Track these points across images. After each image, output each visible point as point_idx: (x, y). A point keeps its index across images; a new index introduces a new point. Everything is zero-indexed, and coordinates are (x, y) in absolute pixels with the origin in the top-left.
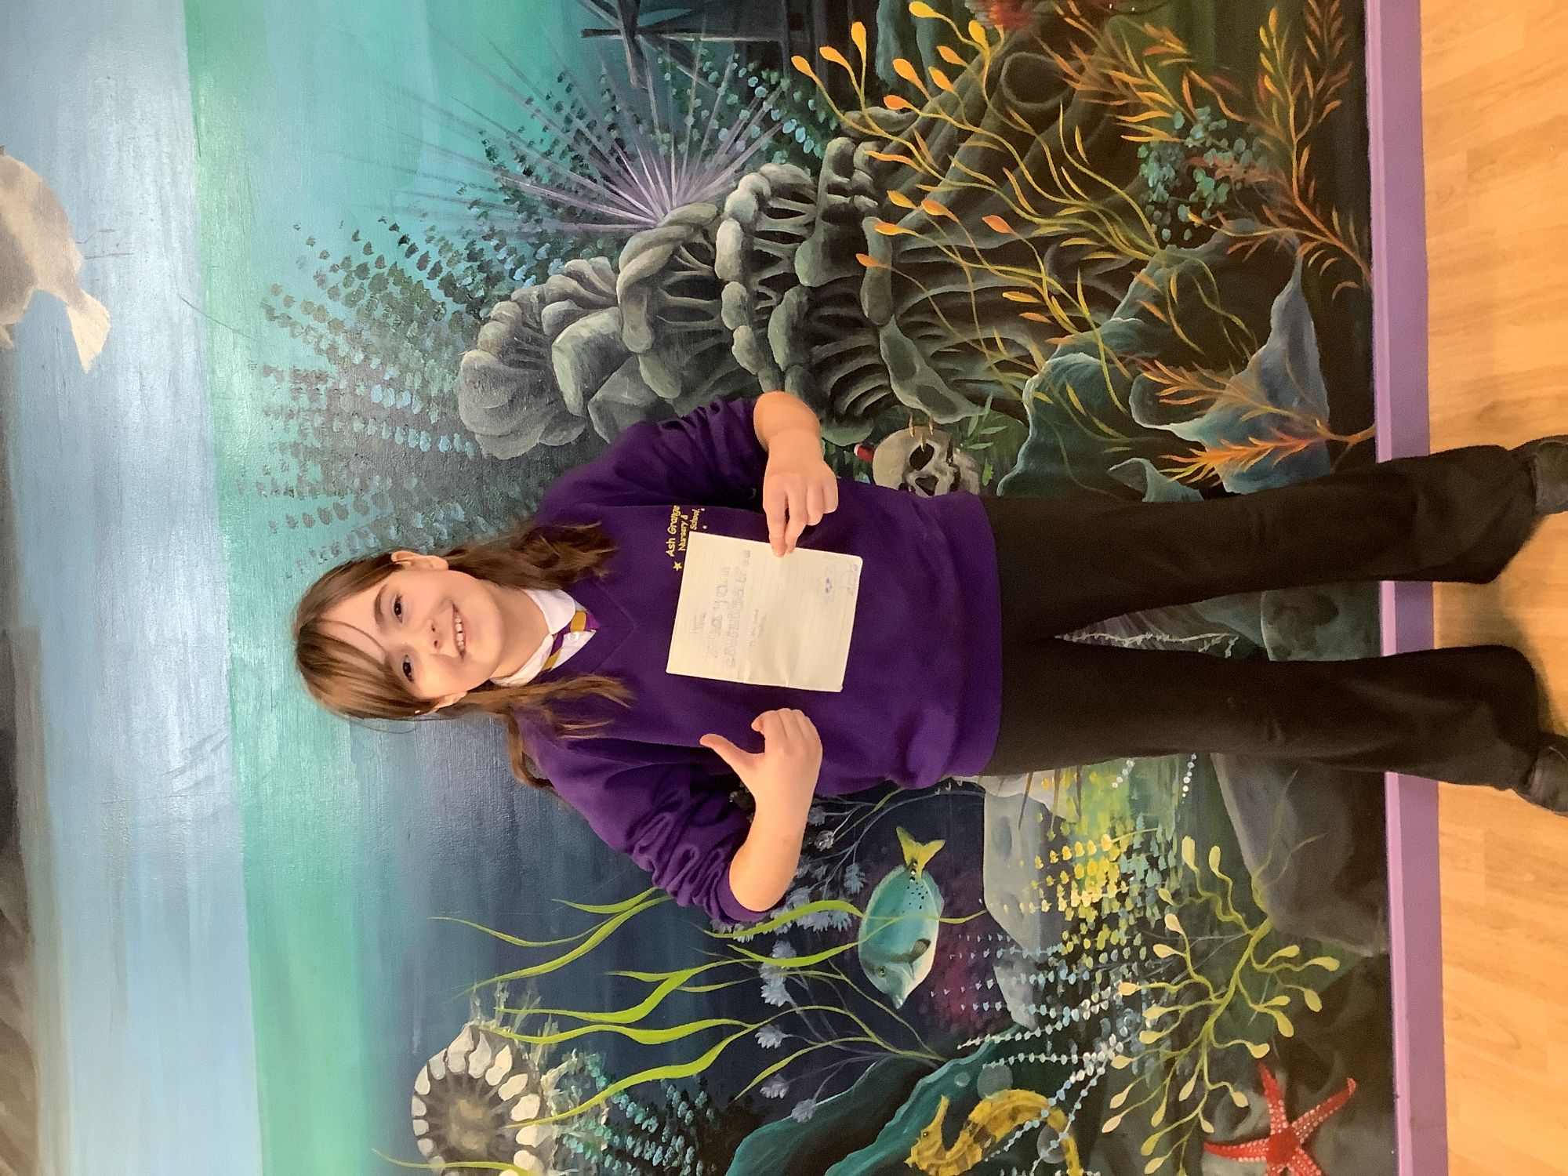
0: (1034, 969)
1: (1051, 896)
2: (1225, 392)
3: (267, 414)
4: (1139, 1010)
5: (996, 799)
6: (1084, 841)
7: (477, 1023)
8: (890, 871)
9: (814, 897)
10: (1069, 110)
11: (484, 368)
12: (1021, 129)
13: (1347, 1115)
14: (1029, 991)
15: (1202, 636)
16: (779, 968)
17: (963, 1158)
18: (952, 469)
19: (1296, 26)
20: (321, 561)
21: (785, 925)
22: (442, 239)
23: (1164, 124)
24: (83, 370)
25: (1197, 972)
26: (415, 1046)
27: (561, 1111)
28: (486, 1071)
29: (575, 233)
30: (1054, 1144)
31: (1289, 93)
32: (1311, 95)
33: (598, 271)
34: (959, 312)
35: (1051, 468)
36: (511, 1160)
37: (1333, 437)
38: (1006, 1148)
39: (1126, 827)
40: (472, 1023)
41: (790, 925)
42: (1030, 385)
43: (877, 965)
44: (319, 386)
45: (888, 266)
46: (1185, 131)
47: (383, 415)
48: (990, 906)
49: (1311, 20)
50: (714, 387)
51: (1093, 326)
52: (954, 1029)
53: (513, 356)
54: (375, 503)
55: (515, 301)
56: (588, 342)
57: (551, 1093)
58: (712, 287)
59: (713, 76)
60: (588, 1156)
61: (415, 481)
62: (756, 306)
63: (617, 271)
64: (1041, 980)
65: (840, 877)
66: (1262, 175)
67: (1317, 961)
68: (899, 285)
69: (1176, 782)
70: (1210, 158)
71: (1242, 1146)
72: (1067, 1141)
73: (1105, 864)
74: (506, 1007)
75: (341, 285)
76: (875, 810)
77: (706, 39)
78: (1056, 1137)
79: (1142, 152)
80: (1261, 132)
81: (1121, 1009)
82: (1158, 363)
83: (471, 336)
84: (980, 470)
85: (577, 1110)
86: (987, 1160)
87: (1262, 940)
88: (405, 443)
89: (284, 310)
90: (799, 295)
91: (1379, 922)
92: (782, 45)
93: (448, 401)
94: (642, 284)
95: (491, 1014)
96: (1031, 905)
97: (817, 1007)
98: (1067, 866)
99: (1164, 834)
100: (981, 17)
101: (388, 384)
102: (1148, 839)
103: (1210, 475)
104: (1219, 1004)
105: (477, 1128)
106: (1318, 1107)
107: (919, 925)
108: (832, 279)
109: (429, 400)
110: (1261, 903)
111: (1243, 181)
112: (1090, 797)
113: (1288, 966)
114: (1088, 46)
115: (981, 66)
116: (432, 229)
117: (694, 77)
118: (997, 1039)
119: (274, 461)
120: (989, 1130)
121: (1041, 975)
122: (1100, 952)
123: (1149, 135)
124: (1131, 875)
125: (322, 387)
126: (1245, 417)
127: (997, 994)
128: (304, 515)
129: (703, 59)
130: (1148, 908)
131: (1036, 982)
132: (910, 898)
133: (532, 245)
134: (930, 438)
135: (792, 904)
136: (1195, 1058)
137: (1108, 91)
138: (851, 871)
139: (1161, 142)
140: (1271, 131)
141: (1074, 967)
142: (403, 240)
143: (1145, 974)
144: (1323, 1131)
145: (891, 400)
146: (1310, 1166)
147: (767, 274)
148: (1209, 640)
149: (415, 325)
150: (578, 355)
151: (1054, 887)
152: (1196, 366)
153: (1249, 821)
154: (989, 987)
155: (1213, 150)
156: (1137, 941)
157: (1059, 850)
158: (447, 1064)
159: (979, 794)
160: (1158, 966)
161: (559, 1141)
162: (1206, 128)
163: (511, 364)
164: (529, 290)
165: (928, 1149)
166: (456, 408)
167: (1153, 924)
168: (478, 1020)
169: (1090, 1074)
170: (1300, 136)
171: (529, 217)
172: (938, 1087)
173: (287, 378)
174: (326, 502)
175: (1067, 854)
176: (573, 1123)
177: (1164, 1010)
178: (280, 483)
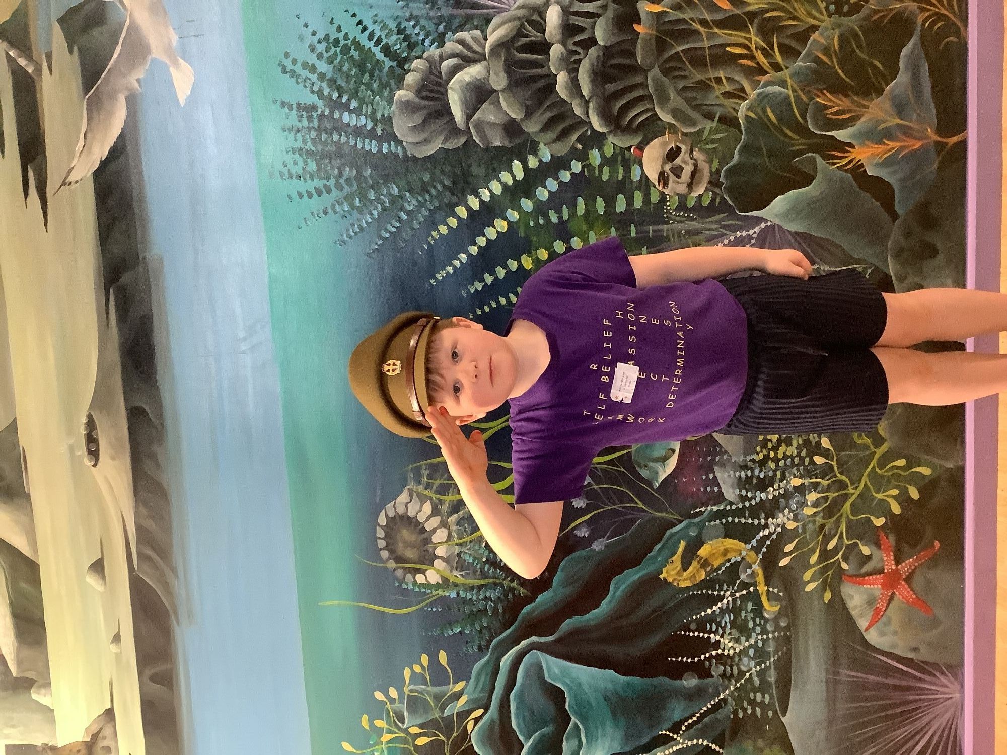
0: (739, 469)
2: (869, 110)
3: (284, 130)
4: (803, 495)
7: (412, 487)
11: (408, 101)
13: (933, 562)
14: (735, 481)
17: (694, 576)
18: (693, 161)
20: (318, 218)
22: (382, 21)
24: (180, 105)
25: (841, 473)
26: (378, 499)
27: (460, 538)
28: (417, 514)
29: (460, 16)
30: (749, 571)
33: (474, 39)
34: (698, 60)
35: (755, 160)
36: (432, 565)
37: (938, 139)
38: (720, 572)
40: (409, 487)
42: (744, 106)
43: (643, 463)
44: (313, 113)
45: (654, 32)
47: (350, 130)
50: (545, 111)
51: (784, 68)
52: (690, 501)
53: (424, 93)
54: (347, 184)
55: (426, 59)
56: (468, 84)
57: (454, 528)
58: (544, 47)
60: (475, 564)
61: (369, 171)
62: (571, 58)
63: (486, 39)
64: (743, 474)
67: (918, 469)
68: (660, 44)
71: (866, 578)
72: (757, 570)
74: (427, 479)
75: (324, 52)
78: (751, 568)
81: (792, 494)
82: (825, 91)
83: (400, 80)
84: (711, 162)
85: (469, 538)
86: (708, 578)
87: (883, 455)
89: (292, 67)
90: (597, 51)
91: (958, 447)
93: (388, 121)
94: (503, 46)
95: (419, 482)
97: (607, 486)
101: (351, 112)
103: (860, 163)
104: (854, 492)
105: (413, 546)
106: (915, 557)
108: (618, 40)
109: (375, 122)
110: (883, 433)
113: (900, 471)
116: (376, 15)
118: (715, 508)
119: (289, 159)
120: (710, 561)
121: (743, 472)
122: (780, 459)
125: (315, 114)
126: (882, 126)
127: (715, 482)
128: (307, 191)
131: (740, 476)
133: (435, 24)
134: (680, 142)
136: (838, 524)
141: (764, 468)
142: (360, 23)
143: (808, 473)
144: (917, 571)
145: (656, 117)
146: (908, 592)
147: (578, 38)
149: (367, 74)
150: (463, 92)
152: (850, 93)
154: (711, 478)
156: (803, 454)
158: (395, 509)
160: (816, 469)
161: (459, 555)
163: (423, 98)
164: (434, 52)
165: (673, 570)
166: (392, 126)
167: (813, 444)
168: (412, 485)
169: (772, 531)
171: (433, 7)
172: (680, 534)
173: (294, 107)
174: (319, 183)
176: (467, 546)
177: (819, 495)
178: (293, 172)
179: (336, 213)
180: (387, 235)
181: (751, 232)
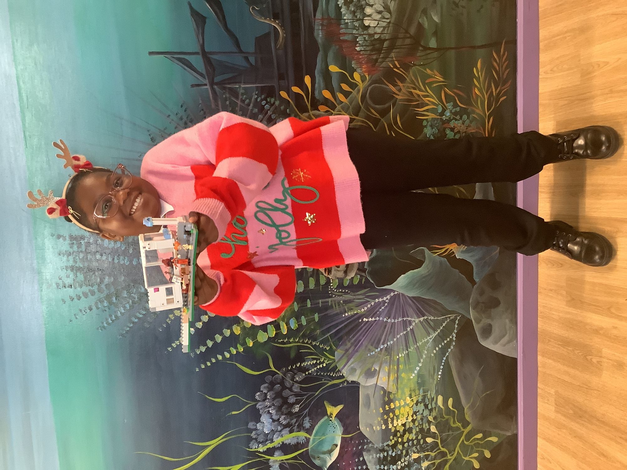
0: (379, 452)
1: (386, 423)
3: (59, 255)
4: (419, 463)
5: (364, 387)
6: (399, 401)
8: (322, 418)
9: (291, 432)
10: (395, 107)
12: (374, 116)
14: (377, 460)
15: (447, 316)
16: (277, 461)
19: (489, 67)
20: (85, 313)
21: (279, 443)
23: (433, 111)
25: (443, 447)
31: (485, 94)
32: (494, 94)
35: (387, 254)
39: (415, 393)
41: (281, 443)
43: (316, 456)
44: (81, 241)
46: (442, 114)
47: (108, 251)
48: (361, 429)
49: (495, 64)
54: (106, 288)
59: (247, 101)
61: (123, 278)
64: (382, 455)
65: (301, 423)
66: (474, 129)
67: (489, 439)
69: (436, 374)
70: (452, 124)
73: (407, 409)
76: (316, 395)
77: (243, 86)
79: (425, 123)
80: (474, 112)
81: (413, 464)
87: (469, 432)
88: (119, 262)
91: (514, 422)
92: (276, 87)
93: (137, 243)
96: (378, 427)
98: (393, 411)
99: (431, 395)
100: (359, 70)
102: (424, 397)
103: (451, 252)
104: (451, 458)
107: (333, 439)
109: (128, 244)
110: (468, 418)
111: (465, 132)
112: (401, 383)
113: (478, 442)
114: (403, 80)
115: (359, 91)
117: (239, 102)
119: (63, 274)
121: (382, 454)
122: (405, 443)
123: (428, 116)
124: (418, 412)
127: (364, 462)
128: (76, 295)
129: (243, 94)
130: (424, 425)
131: (380, 457)
132: (330, 429)
135: (282, 435)
137: (411, 98)
138: (306, 420)
139: (432, 118)
140: (477, 111)
141: (395, 449)
143: (422, 450)
148: (449, 317)
151: (387, 419)
153: (463, 387)
154: (361, 460)
155: (454, 120)
156: (420, 437)
157: (389, 404)
159: (357, 385)
160: (428, 446)
162: (451, 112)
167: (426, 430)
170: (490, 111)
173: (67, 238)
174: (86, 289)
175: (392, 406)
177: (430, 463)
178: (66, 282)
179: (98, 308)
180: (136, 320)
181: (385, 299)
